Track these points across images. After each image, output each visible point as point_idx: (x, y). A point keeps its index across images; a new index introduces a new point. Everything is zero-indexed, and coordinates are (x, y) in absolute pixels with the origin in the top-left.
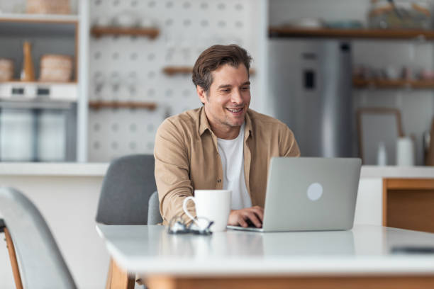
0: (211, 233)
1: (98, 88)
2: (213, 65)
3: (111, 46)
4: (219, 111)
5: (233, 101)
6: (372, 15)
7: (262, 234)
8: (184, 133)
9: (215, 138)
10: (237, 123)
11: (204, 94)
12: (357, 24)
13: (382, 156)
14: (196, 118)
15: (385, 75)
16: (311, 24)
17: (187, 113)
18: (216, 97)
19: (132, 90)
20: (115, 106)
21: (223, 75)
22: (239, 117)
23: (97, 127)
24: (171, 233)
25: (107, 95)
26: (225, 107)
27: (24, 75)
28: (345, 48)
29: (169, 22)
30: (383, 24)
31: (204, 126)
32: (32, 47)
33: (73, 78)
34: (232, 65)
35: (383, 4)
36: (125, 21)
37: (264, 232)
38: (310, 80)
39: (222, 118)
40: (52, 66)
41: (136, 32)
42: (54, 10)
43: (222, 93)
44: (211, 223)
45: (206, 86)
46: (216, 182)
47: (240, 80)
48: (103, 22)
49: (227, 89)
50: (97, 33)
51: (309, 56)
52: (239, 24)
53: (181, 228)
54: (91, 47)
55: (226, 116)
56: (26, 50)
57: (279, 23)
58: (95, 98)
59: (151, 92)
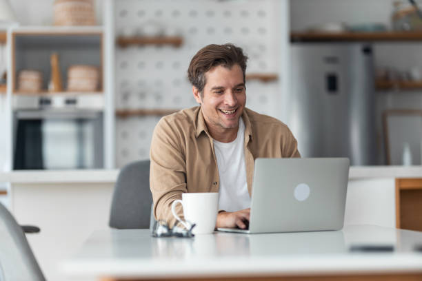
0: (193, 235)
1: (126, 96)
2: (205, 67)
3: (137, 56)
4: (213, 112)
5: (225, 103)
6: (396, 17)
7: (249, 236)
8: (180, 135)
9: (211, 139)
10: (230, 125)
11: (199, 94)
12: (380, 27)
13: (407, 157)
14: (193, 118)
15: (409, 77)
16: (334, 28)
17: (184, 112)
18: (210, 99)
19: (159, 97)
20: (142, 114)
21: (216, 76)
22: (232, 120)
23: (125, 135)
24: (156, 236)
25: (134, 104)
26: (217, 108)
27: (52, 86)
28: (367, 51)
29: (193, 31)
30: (407, 26)
31: (201, 128)
32: (59, 59)
33: (99, 88)
34: (225, 66)
35: (407, 6)
36: (150, 31)
37: (250, 234)
38: (332, 83)
39: (216, 119)
40: (79, 77)
41: (161, 41)
42: (80, 22)
43: (216, 94)
44: (193, 226)
45: (200, 86)
46: (212, 185)
47: (233, 82)
48: (128, 32)
49: (221, 91)
50: (122, 43)
51: (331, 60)
52: (262, 31)
53: (165, 231)
54: (116, 58)
55: (219, 118)
56: (54, 61)
57: (302, 28)
58: (121, 107)
59: (177, 100)
